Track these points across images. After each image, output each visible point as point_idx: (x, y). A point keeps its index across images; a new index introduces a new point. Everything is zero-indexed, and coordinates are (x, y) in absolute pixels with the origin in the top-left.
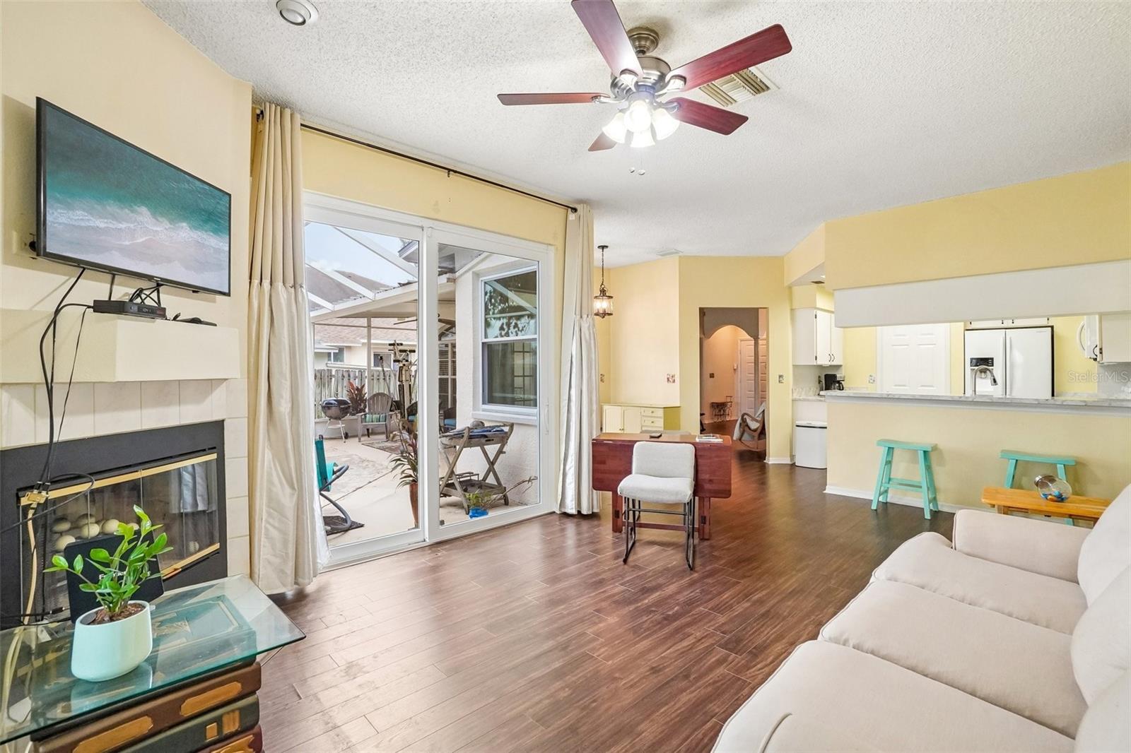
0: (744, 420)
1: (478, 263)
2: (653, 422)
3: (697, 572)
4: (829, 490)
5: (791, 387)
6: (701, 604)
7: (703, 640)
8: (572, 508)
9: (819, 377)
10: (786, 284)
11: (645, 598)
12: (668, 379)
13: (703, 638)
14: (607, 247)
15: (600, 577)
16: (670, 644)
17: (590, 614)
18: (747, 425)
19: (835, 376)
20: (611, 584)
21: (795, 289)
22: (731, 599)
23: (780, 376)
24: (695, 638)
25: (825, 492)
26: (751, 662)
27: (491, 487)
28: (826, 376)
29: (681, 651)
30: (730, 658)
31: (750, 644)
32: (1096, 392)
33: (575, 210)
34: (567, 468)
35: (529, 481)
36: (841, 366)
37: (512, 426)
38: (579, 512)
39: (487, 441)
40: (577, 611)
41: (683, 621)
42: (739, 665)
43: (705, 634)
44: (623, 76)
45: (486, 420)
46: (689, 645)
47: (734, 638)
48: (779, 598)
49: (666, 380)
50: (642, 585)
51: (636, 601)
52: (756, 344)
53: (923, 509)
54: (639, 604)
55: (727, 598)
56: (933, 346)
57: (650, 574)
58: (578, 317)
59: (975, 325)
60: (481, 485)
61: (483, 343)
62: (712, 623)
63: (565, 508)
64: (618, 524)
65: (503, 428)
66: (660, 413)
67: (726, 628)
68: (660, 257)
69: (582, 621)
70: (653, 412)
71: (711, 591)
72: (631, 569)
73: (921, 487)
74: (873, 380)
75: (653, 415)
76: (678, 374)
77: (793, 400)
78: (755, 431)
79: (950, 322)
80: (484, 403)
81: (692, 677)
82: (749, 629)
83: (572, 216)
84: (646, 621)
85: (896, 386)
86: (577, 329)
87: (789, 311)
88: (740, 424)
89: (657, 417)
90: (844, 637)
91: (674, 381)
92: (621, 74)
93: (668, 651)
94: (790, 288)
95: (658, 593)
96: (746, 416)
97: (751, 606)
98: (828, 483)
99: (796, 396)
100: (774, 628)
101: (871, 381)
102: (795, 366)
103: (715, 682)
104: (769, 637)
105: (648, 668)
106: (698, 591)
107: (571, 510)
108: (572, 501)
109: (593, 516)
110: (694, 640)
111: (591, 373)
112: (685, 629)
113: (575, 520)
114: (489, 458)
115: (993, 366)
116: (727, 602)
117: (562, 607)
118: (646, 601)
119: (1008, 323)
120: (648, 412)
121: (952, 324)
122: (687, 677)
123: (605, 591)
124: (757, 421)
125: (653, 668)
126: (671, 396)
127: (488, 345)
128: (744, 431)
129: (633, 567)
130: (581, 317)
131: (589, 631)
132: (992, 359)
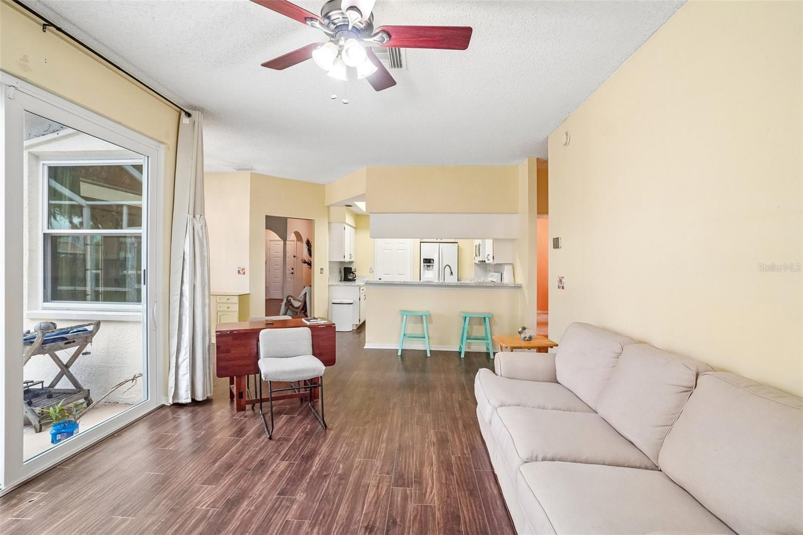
0: (288, 302)
1: (38, 144)
2: (228, 308)
3: (331, 429)
4: (367, 346)
5: (328, 277)
6: (355, 456)
7: (380, 486)
8: (187, 398)
9: (340, 269)
10: (326, 205)
11: (311, 466)
12: (239, 271)
13: (379, 483)
15: (258, 459)
16: (361, 500)
17: (277, 499)
18: (292, 305)
19: (351, 268)
20: (273, 463)
21: (332, 208)
22: (372, 444)
23: (321, 269)
24: (374, 486)
25: (365, 347)
26: (422, 488)
27: (66, 393)
28: (345, 268)
29: (374, 501)
30: (408, 492)
31: (410, 475)
32: (473, 277)
33: (189, 115)
34: (180, 360)
35: (133, 380)
36: (353, 262)
37: (98, 324)
38: (193, 400)
39: (66, 344)
40: (263, 502)
41: (354, 475)
42: (417, 495)
43: (378, 480)
44: (350, 11)
45: (58, 320)
46: (374, 494)
47: (398, 476)
48: (398, 433)
49: (237, 272)
50: (299, 455)
51: (306, 471)
52: (285, 244)
53: (426, 351)
54: (311, 473)
55: (368, 444)
56: (405, 251)
57: (298, 442)
58: (192, 216)
59: (424, 240)
60: (49, 393)
61: (44, 234)
62: (374, 469)
63: (178, 399)
64: (242, 403)
65: (86, 328)
66: (236, 300)
67: (386, 469)
68: (235, 170)
69: (274, 510)
70: (228, 299)
71: (353, 442)
72: (279, 443)
73: (424, 338)
74: (372, 271)
75: (229, 301)
76: (248, 267)
77: (329, 286)
78: (298, 308)
79: (414, 238)
80: (45, 300)
81: (398, 520)
82: (400, 464)
83: (185, 120)
84: (328, 486)
85: (385, 274)
86: (190, 228)
87: (327, 223)
88: (286, 304)
89: (232, 303)
90: (535, 455)
91: (244, 273)
92: (348, 9)
93: (365, 507)
94: (328, 207)
95: (318, 458)
96: (290, 298)
97: (387, 444)
98: (366, 341)
99: (330, 283)
100: (413, 457)
101: (371, 272)
102: (330, 262)
103: (415, 516)
104: (416, 465)
105: (363, 530)
106: (344, 446)
107: (185, 398)
108: (187, 391)
109: (208, 402)
110: (375, 489)
111: (204, 269)
112: (361, 482)
113: (190, 409)
114: (61, 361)
115: (433, 263)
116: (371, 447)
117: (245, 503)
118: (314, 468)
119: (439, 240)
120: (224, 299)
121: (415, 239)
122: (395, 522)
123: (272, 472)
124: (299, 301)
125: (366, 528)
126: (242, 285)
127: (52, 236)
128: (288, 308)
129: (279, 440)
130: (194, 217)
131: (289, 517)
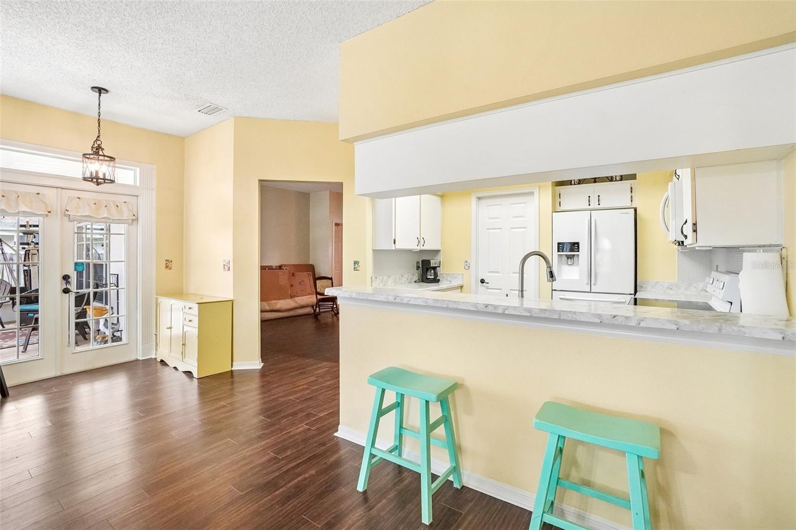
2: (190, 321)
4: (341, 433)
5: (370, 275)
9: (417, 263)
12: (224, 266)
14: (107, 91)
19: (429, 262)
23: (356, 263)
25: (335, 434)
28: (422, 261)
36: (439, 251)
56: (523, 230)
66: (196, 310)
70: (190, 308)
75: (191, 311)
76: (232, 260)
85: (490, 272)
89: (194, 315)
91: (229, 269)
98: (341, 421)
101: (467, 267)
102: (375, 251)
115: (578, 251)
120: (187, 308)
132: (578, 244)
